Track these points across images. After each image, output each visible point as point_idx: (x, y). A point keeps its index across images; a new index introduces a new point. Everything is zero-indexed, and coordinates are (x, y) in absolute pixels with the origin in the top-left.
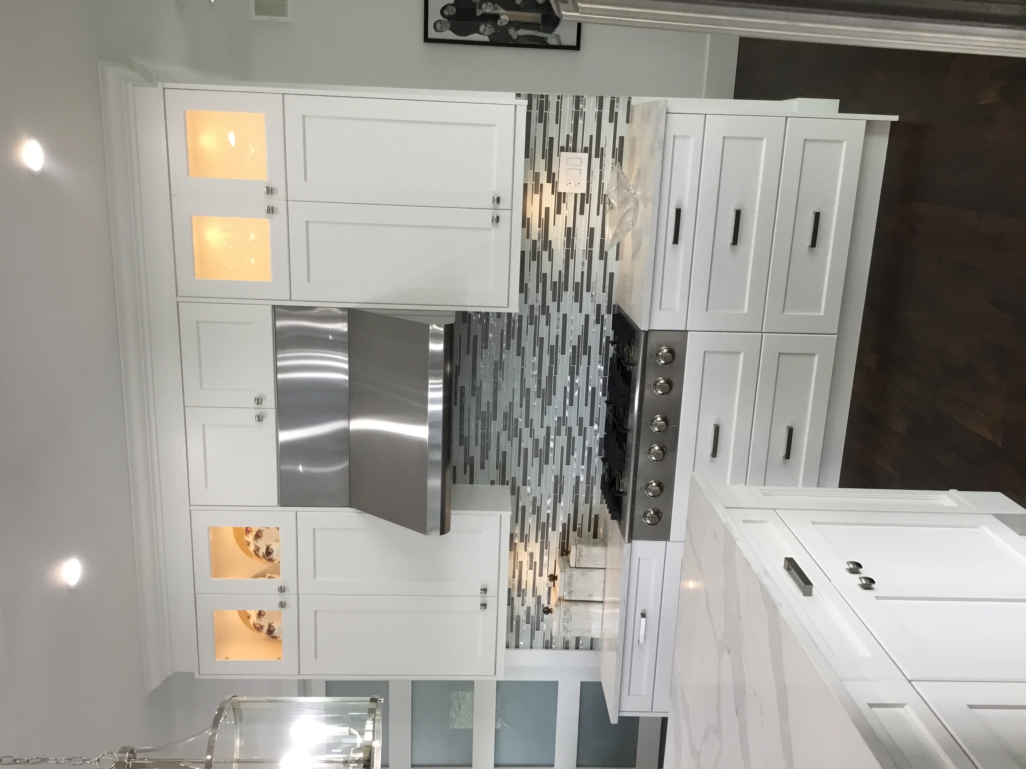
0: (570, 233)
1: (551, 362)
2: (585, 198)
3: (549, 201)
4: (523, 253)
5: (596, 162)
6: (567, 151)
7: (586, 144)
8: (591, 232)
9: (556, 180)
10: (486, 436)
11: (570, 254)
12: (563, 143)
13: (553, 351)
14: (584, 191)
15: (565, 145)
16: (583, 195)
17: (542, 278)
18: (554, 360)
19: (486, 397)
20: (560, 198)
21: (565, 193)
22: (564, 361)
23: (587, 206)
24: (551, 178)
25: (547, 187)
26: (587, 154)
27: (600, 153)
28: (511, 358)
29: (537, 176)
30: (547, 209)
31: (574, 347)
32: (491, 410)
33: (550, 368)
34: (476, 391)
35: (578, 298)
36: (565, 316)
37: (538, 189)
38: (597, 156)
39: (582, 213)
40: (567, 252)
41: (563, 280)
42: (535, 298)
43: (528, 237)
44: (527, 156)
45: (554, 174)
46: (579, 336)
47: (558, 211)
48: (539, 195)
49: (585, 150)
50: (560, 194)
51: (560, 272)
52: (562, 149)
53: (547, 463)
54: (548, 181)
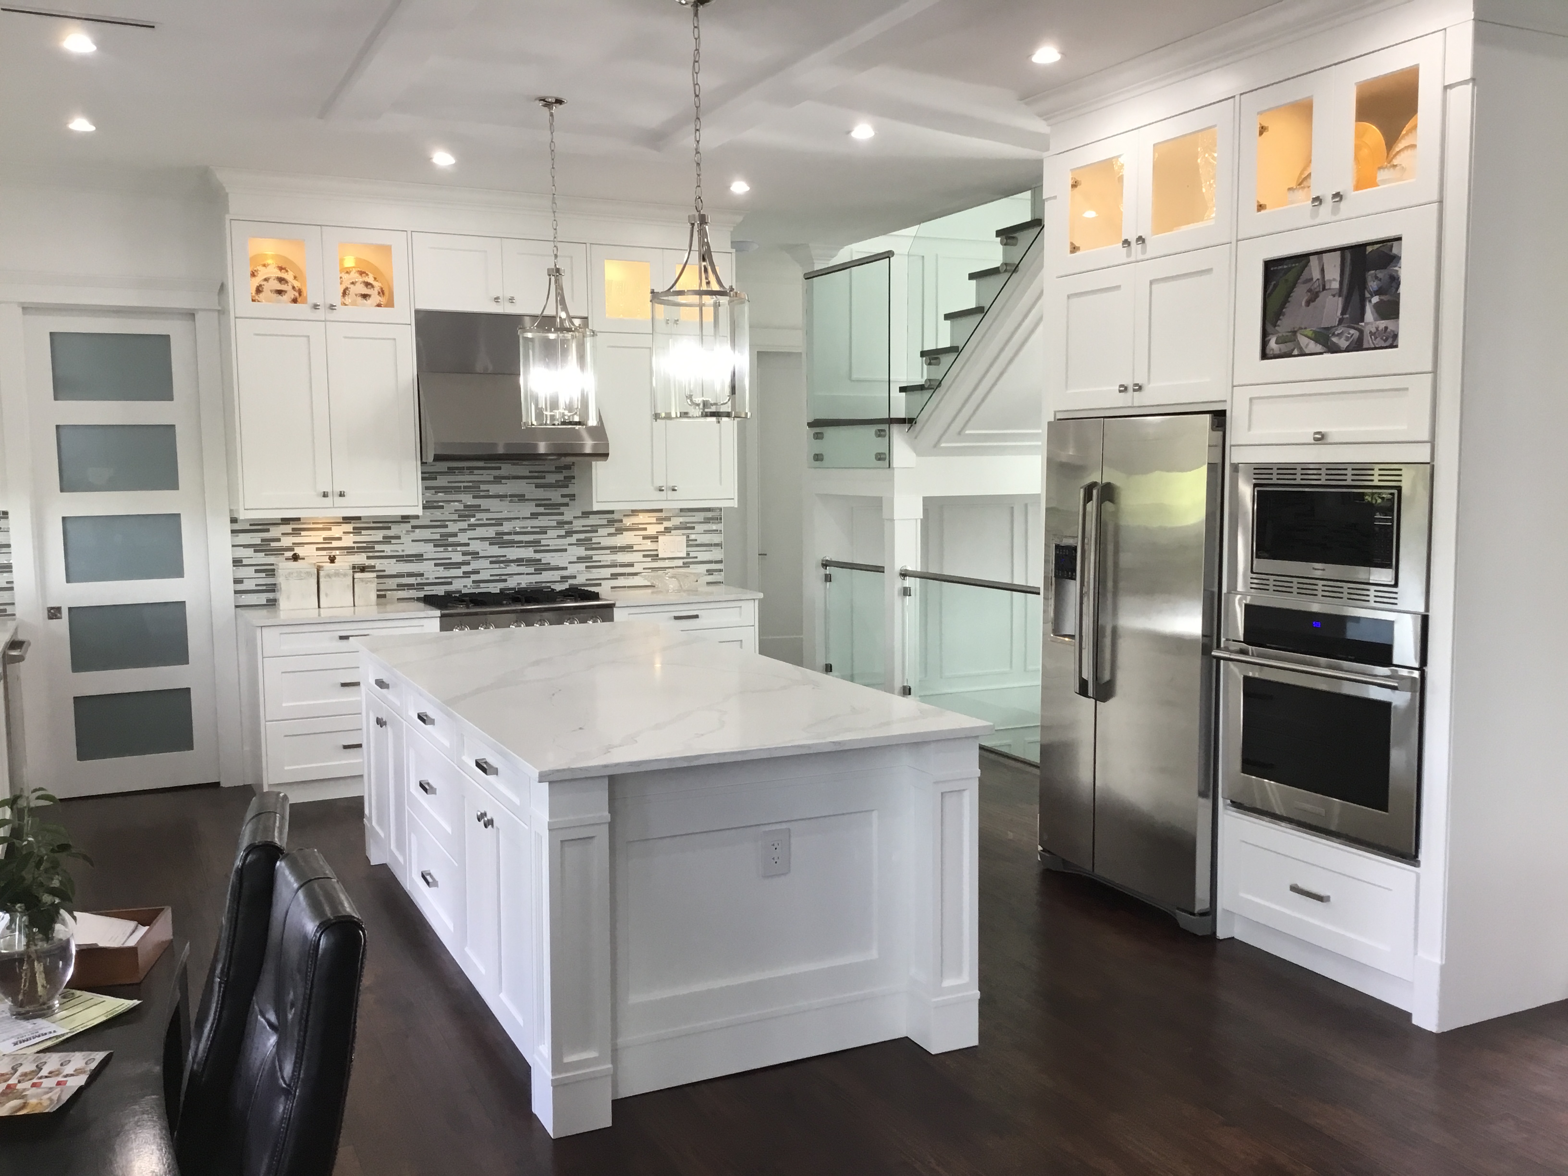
0: (628, 548)
1: (526, 542)
2: (655, 557)
3: (652, 530)
4: (612, 512)
5: (680, 563)
6: (687, 540)
7: (692, 554)
8: (631, 565)
9: (666, 534)
10: (457, 490)
11: (614, 549)
12: (693, 537)
13: (537, 542)
14: (660, 556)
15: (690, 538)
16: (657, 555)
17: (594, 529)
18: (529, 544)
19: (494, 489)
20: (654, 538)
21: (657, 541)
22: (528, 553)
23: (649, 559)
24: (668, 530)
25: (661, 528)
26: (685, 556)
27: (686, 565)
28: (529, 508)
29: (668, 519)
30: (645, 529)
31: (540, 560)
32: (482, 494)
33: (521, 542)
34: (498, 480)
35: (580, 559)
36: (566, 550)
37: (660, 521)
38: (684, 563)
39: (644, 556)
40: (616, 547)
41: (594, 546)
42: (578, 524)
43: (624, 516)
44: (682, 510)
45: (670, 532)
46: (549, 564)
47: (645, 538)
48: (655, 522)
49: (688, 554)
50: (657, 538)
51: (600, 543)
52: (688, 537)
53: (435, 546)
54: (665, 528)
